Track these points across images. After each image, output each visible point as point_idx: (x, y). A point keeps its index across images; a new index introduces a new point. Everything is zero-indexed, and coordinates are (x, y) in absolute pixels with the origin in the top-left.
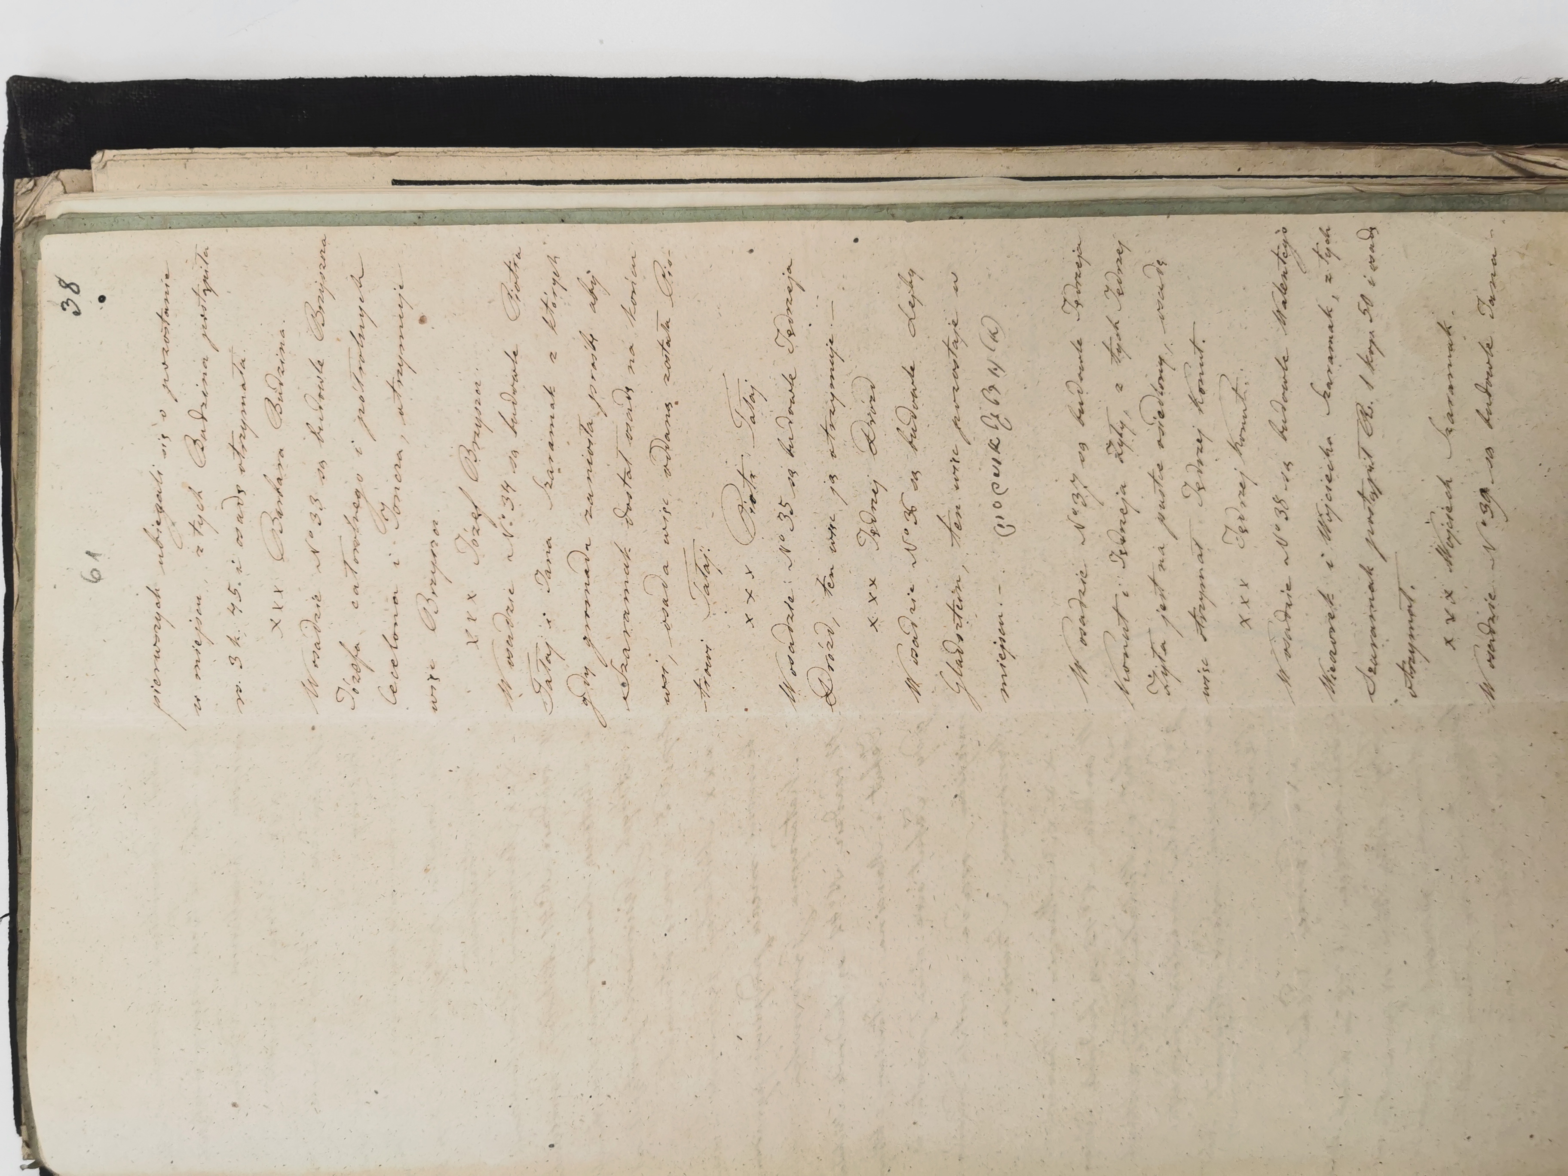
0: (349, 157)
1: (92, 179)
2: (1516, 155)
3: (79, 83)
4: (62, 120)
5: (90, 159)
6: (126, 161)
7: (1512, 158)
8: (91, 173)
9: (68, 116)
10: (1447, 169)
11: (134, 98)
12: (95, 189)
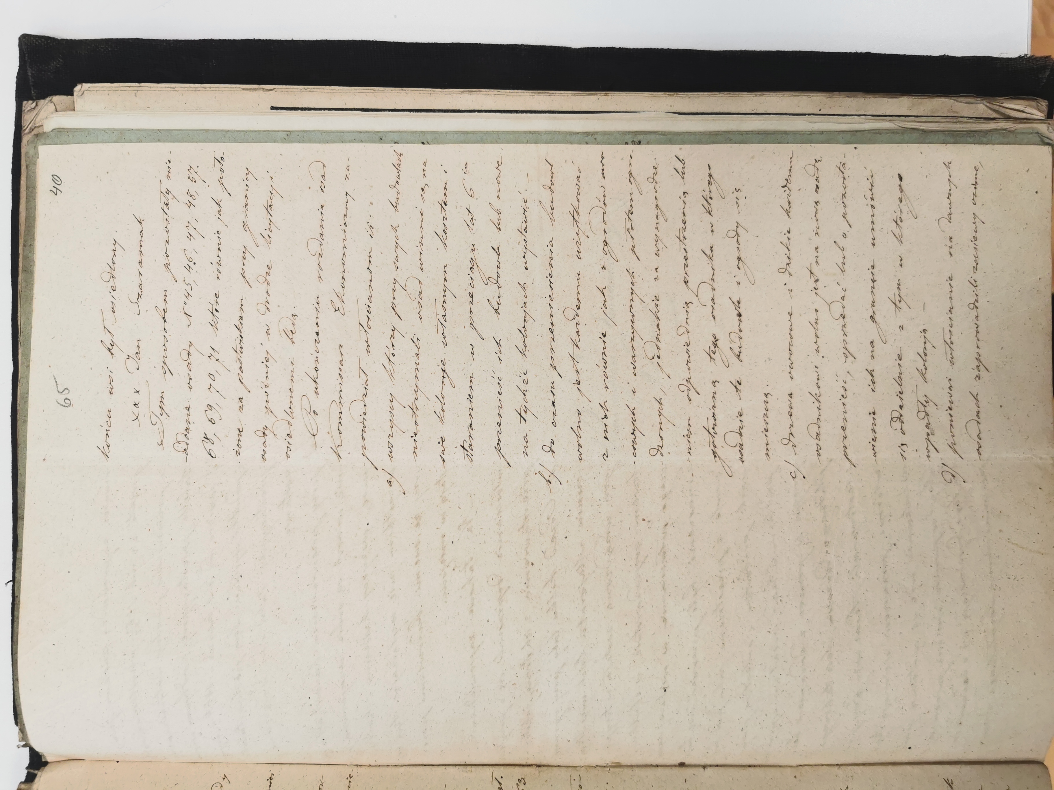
0: (243, 91)
1: (74, 102)
2: (998, 104)
3: (67, 40)
4: (55, 63)
5: (73, 89)
6: (97, 91)
7: (996, 106)
8: (74, 98)
9: (59, 61)
10: (954, 112)
11: (103, 50)
12: (76, 109)
